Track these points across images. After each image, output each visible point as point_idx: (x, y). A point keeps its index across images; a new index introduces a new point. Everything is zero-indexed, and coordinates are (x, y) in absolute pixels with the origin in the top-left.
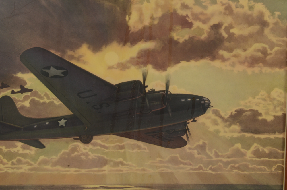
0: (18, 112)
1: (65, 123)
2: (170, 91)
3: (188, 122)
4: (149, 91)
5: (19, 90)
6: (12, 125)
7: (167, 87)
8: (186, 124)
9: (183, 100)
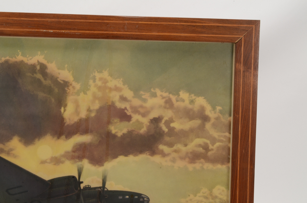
2: (107, 188)
4: (85, 187)
7: (104, 183)
9: (121, 198)
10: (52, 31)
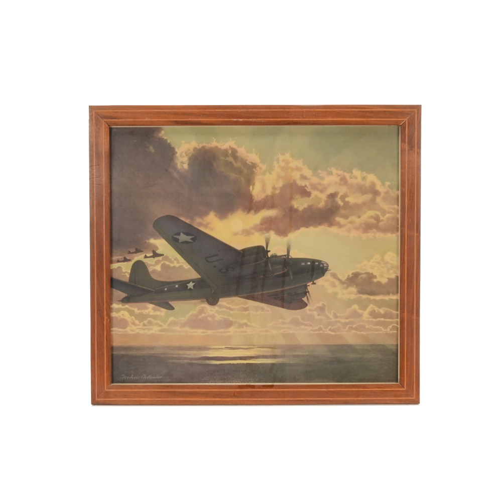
0: (150, 275)
1: (194, 286)
2: (291, 256)
3: (308, 284)
4: (272, 255)
5: (152, 254)
6: (144, 287)
7: (288, 252)
8: (306, 287)
9: (303, 264)
10: (241, 120)
